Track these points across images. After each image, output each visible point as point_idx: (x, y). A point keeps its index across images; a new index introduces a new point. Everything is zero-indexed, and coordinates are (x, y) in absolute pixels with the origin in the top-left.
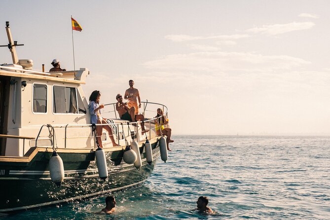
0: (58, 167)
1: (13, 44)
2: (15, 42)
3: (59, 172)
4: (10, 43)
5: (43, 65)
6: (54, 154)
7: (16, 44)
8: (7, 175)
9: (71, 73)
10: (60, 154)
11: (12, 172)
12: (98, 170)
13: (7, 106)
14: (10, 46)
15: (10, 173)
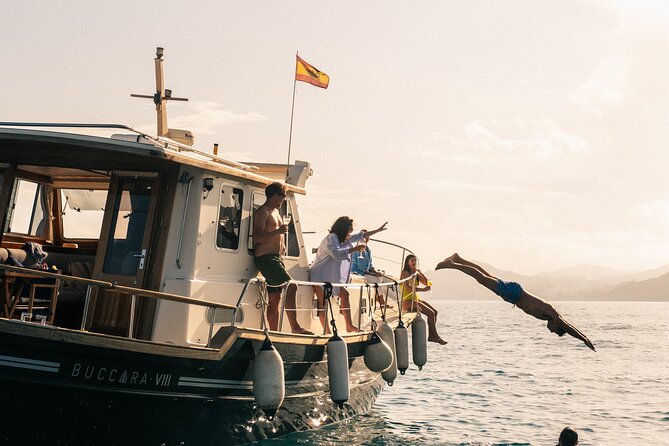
0: (275, 376)
1: (163, 95)
2: (169, 92)
3: (277, 387)
4: (159, 93)
5: (216, 145)
6: (267, 345)
7: (168, 96)
8: (174, 387)
9: (279, 169)
10: (278, 345)
11: (185, 381)
12: (330, 380)
13: (167, 228)
14: (157, 99)
15: (180, 384)
